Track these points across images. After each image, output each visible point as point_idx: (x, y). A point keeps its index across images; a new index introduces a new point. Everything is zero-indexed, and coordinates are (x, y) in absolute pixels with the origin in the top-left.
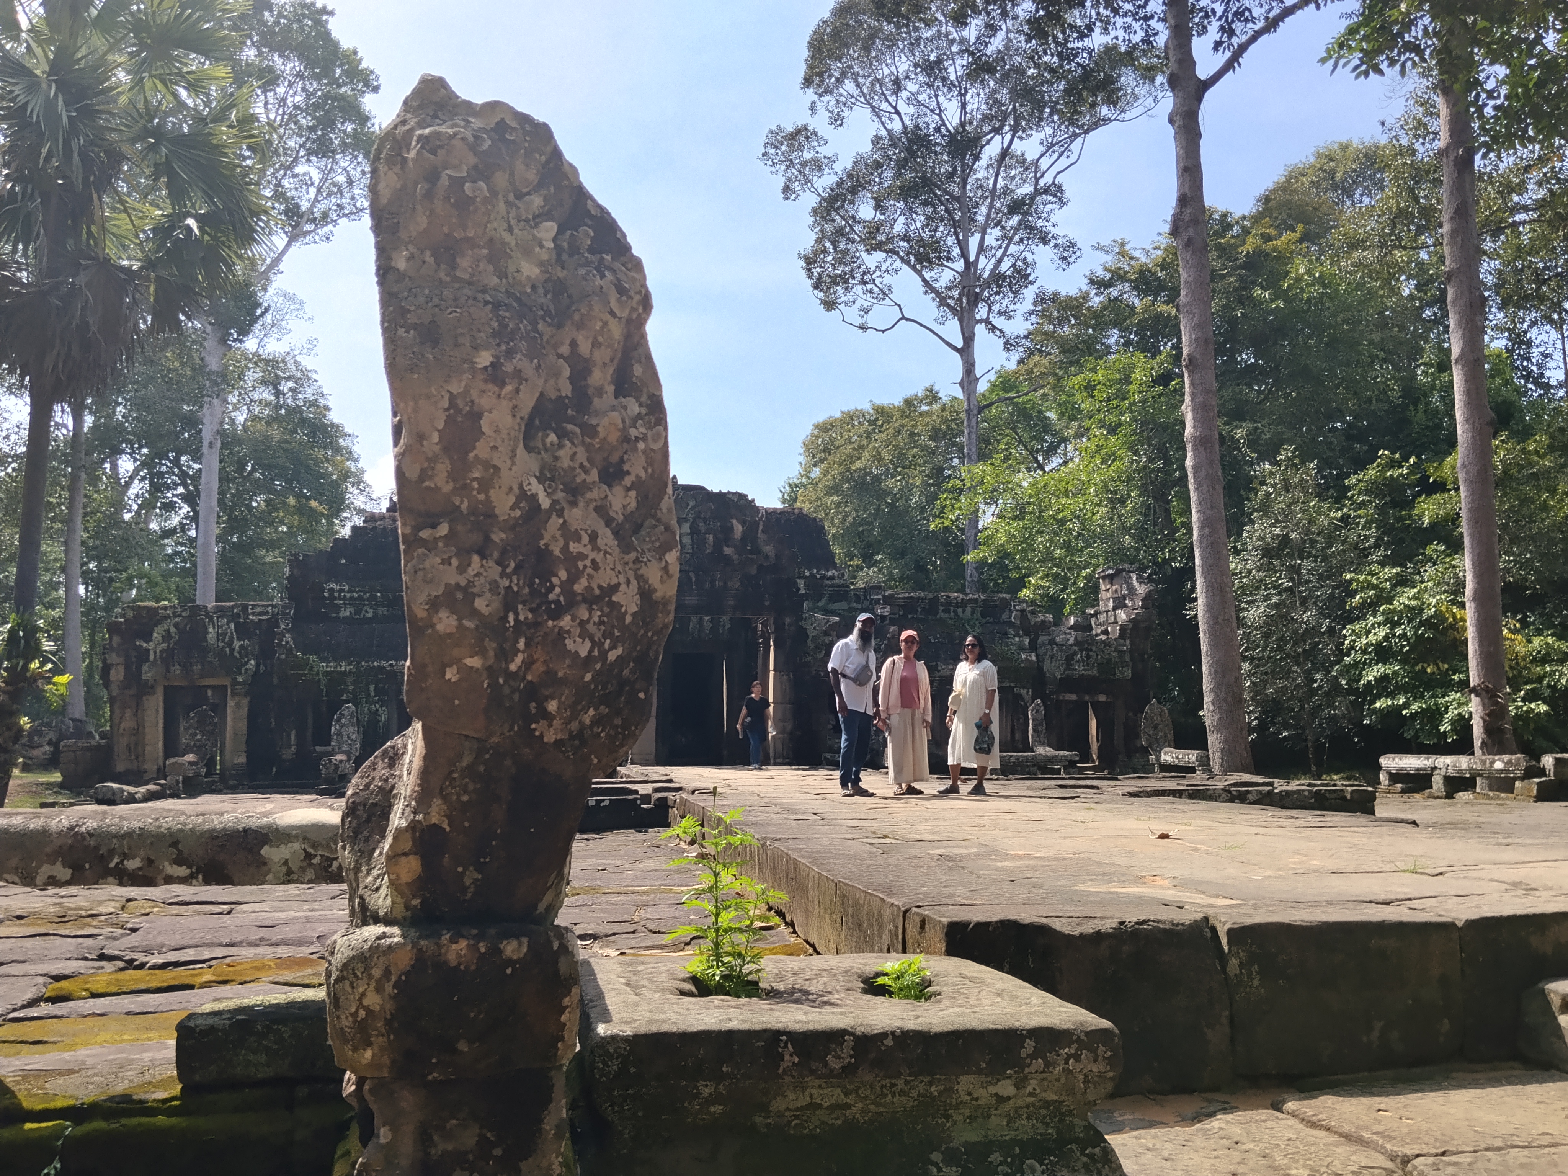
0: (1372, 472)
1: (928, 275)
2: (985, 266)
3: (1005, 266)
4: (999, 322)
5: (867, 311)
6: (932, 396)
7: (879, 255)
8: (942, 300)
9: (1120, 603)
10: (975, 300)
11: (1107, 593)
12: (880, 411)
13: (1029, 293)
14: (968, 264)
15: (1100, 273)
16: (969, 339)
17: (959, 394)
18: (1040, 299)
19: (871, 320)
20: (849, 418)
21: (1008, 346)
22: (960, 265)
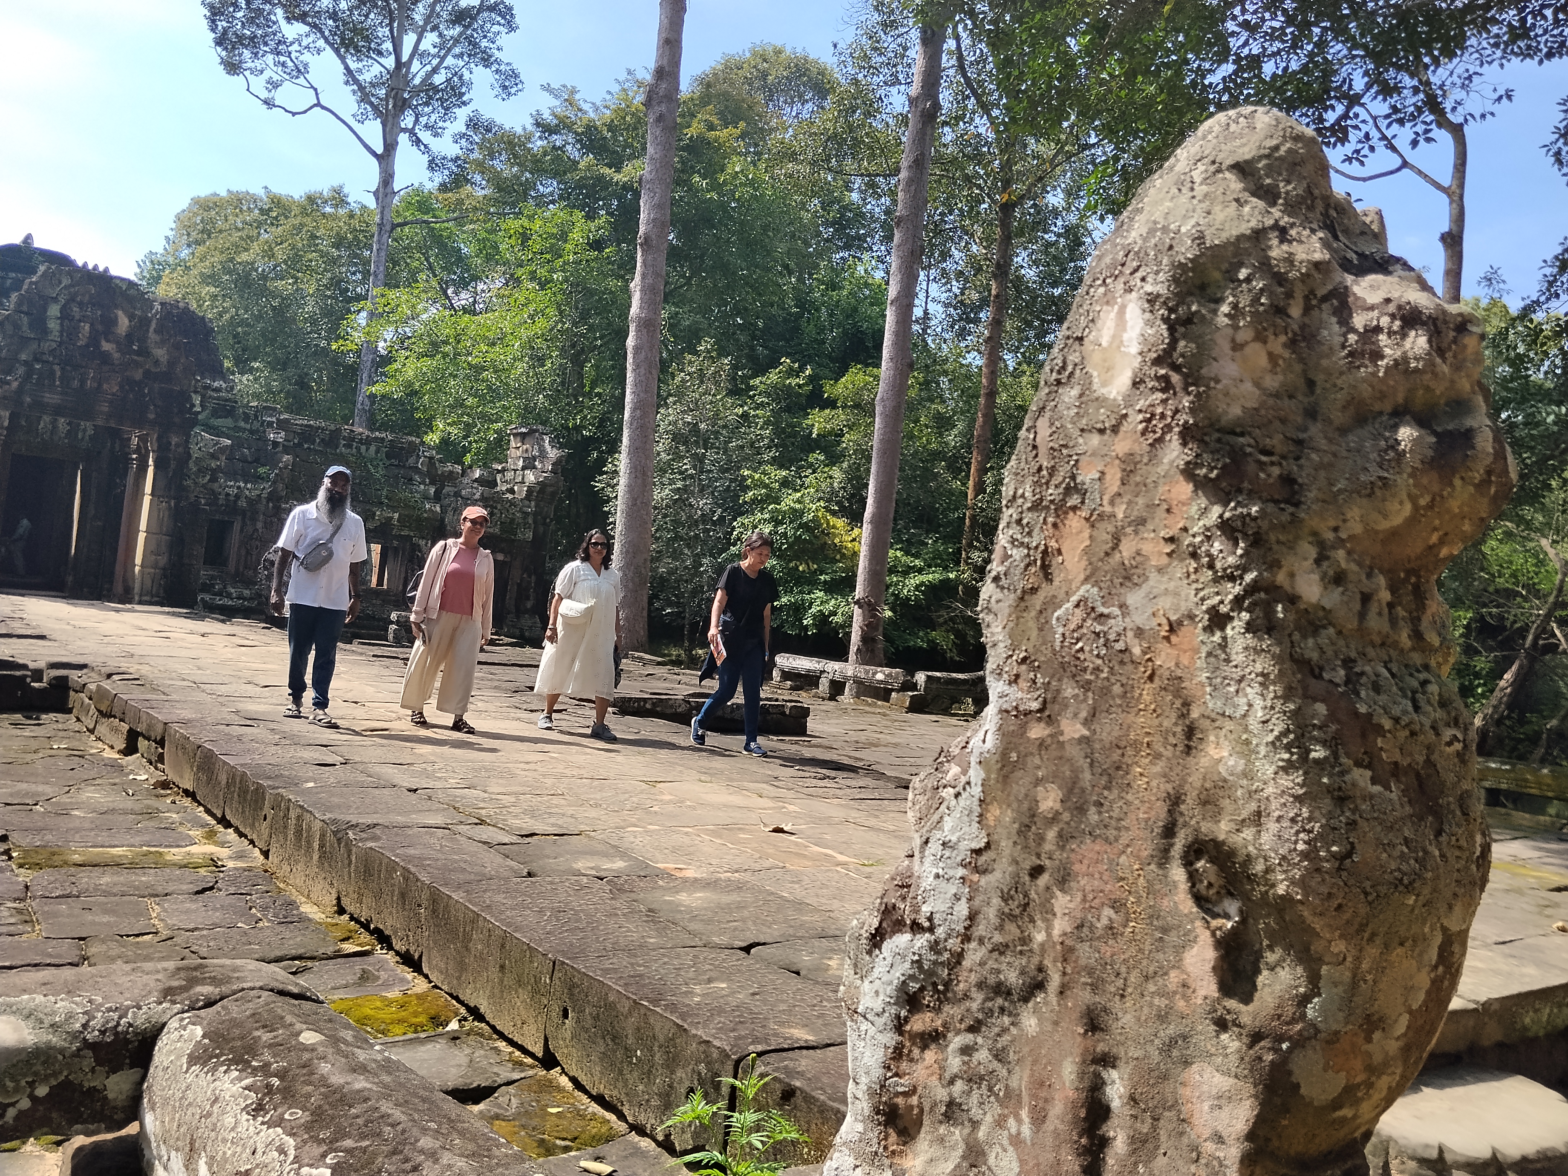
0: (773, 376)
1: (353, 66)
2: (418, 71)
3: (439, 79)
4: (425, 136)
5: (274, 85)
6: (339, 198)
7: (300, 28)
8: (364, 94)
9: (529, 464)
10: (402, 106)
11: (516, 452)
12: (277, 201)
13: (462, 114)
14: (399, 63)
15: (547, 115)
16: (390, 147)
17: (371, 203)
18: (474, 123)
19: (280, 96)
20: (238, 201)
21: (433, 165)
22: (390, 62)
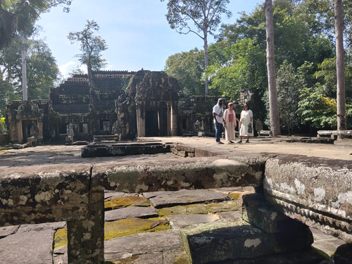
0: (303, 66)
1: (196, 20)
2: (209, 18)
3: (214, 18)
4: (212, 32)
5: (181, 29)
6: (196, 50)
7: (185, 15)
8: (199, 26)
9: (246, 98)
10: (207, 26)
11: (242, 96)
12: (184, 53)
13: (220, 25)
14: (205, 17)
15: (239, 19)
16: (206, 36)
17: (203, 49)
18: (223, 26)
20: (177, 55)
21: (215, 37)
22: (203, 18)
